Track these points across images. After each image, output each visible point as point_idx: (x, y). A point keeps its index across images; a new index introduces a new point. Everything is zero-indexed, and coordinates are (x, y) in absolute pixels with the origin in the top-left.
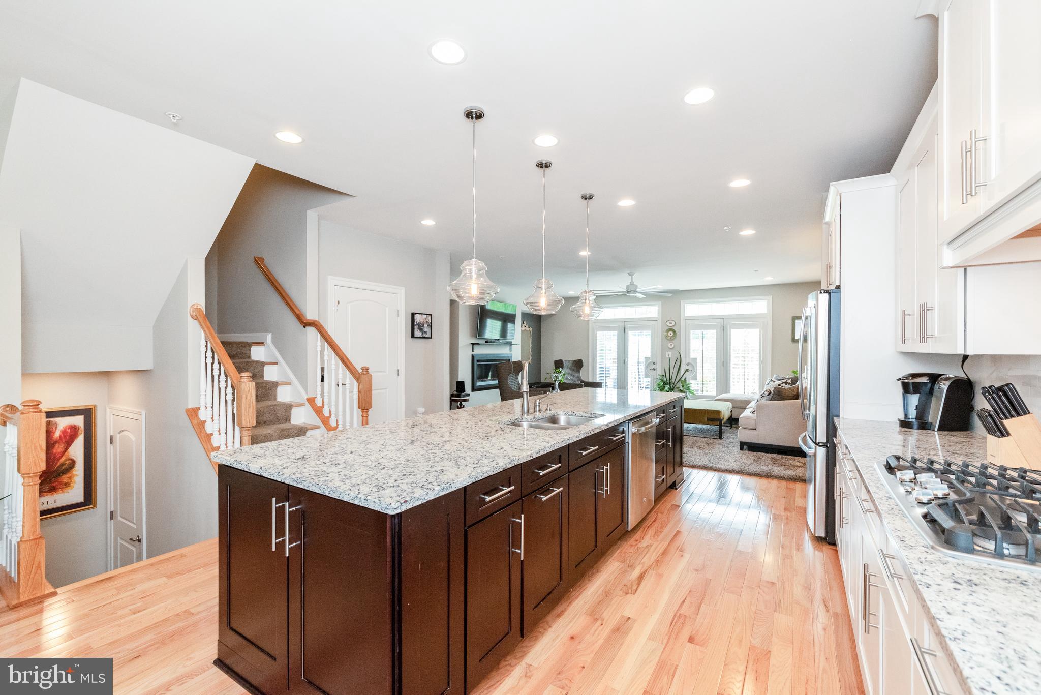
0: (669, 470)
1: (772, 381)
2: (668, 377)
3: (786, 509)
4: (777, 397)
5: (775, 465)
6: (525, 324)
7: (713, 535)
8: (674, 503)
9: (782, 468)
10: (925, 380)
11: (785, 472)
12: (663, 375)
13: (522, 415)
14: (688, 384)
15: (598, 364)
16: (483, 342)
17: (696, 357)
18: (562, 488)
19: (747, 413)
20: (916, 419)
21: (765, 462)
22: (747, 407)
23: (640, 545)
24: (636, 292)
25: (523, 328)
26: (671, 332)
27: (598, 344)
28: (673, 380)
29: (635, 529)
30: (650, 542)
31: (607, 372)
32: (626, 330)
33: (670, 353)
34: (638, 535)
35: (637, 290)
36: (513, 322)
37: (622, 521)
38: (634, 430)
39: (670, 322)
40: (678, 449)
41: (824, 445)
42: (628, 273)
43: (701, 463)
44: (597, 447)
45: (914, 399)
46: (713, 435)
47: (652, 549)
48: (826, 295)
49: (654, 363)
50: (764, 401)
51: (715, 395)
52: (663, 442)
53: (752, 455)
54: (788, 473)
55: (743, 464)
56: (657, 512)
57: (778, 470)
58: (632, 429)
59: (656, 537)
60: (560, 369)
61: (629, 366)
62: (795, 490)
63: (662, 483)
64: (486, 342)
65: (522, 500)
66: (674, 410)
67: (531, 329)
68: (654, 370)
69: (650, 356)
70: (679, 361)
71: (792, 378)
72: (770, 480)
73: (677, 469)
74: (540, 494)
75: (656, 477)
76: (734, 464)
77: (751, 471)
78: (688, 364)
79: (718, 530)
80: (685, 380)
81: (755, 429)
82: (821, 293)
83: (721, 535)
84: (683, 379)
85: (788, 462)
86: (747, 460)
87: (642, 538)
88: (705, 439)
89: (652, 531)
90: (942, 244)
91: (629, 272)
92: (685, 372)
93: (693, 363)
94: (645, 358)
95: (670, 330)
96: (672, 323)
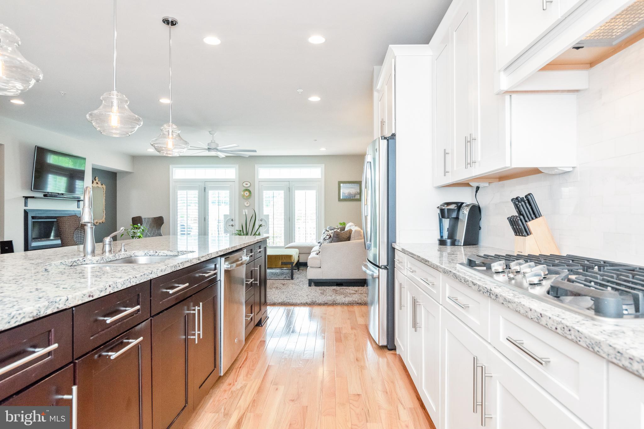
0: (256, 309)
1: (326, 231)
2: (245, 232)
3: (352, 328)
4: (336, 239)
5: (337, 295)
6: (97, 181)
7: (301, 362)
8: (261, 339)
9: (342, 296)
10: (452, 207)
11: (345, 299)
12: (241, 231)
13: (85, 256)
15: (179, 222)
16: (41, 195)
17: (268, 214)
18: (141, 338)
19: (313, 255)
20: (448, 238)
21: (329, 293)
22: (312, 251)
23: (234, 389)
24: (217, 150)
25: (95, 185)
26: (248, 193)
27: (179, 202)
29: (227, 373)
30: (244, 382)
31: (188, 230)
32: (207, 190)
33: (246, 211)
34: (229, 380)
35: (218, 148)
36: (82, 178)
37: (215, 367)
38: (226, 266)
39: (247, 183)
40: (263, 288)
41: (386, 268)
42: (209, 132)
43: (280, 301)
44: (187, 284)
45: (446, 223)
46: (285, 277)
47: (247, 389)
48: (386, 141)
49: (232, 220)
50: (326, 244)
51: (284, 245)
52: (251, 280)
53: (319, 289)
54: (347, 300)
55: (314, 297)
56: (247, 351)
57: (340, 299)
58: (223, 265)
59: (249, 376)
60: (139, 225)
61: (210, 223)
62: (354, 312)
63: (250, 322)
64: (45, 196)
65: (75, 364)
66: (260, 250)
67: (104, 186)
68: (233, 226)
69: (229, 214)
70: (254, 217)
71: (340, 228)
72: (335, 307)
73: (263, 308)
74: (108, 351)
75: (246, 316)
76: (306, 298)
77: (320, 301)
78: (261, 220)
79: (304, 357)
80: (259, 234)
81: (320, 267)
82: (382, 139)
83: (308, 360)
85: (345, 291)
86: (316, 293)
87: (235, 381)
88: (280, 281)
89: (243, 371)
90: (500, 71)
91: (210, 130)
92: (259, 227)
93: (265, 219)
94: (224, 215)
95: (246, 190)
96: (247, 184)
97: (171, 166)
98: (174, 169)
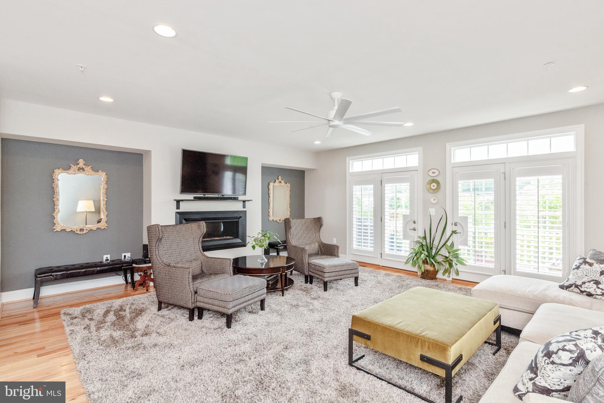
2: (428, 241)
6: (280, 180)
12: (423, 237)
14: (457, 250)
17: (466, 215)
26: (434, 184)
28: (436, 243)
32: (383, 183)
33: (433, 209)
39: (434, 170)
49: (414, 222)
67: (288, 185)
68: (415, 230)
69: (409, 213)
70: (444, 220)
78: (456, 225)
80: (452, 245)
84: (449, 244)
92: (452, 234)
93: (462, 223)
94: (404, 215)
95: (434, 181)
96: (435, 173)
97: (347, 159)
98: (351, 161)
